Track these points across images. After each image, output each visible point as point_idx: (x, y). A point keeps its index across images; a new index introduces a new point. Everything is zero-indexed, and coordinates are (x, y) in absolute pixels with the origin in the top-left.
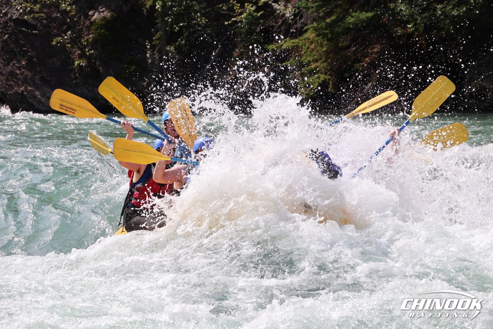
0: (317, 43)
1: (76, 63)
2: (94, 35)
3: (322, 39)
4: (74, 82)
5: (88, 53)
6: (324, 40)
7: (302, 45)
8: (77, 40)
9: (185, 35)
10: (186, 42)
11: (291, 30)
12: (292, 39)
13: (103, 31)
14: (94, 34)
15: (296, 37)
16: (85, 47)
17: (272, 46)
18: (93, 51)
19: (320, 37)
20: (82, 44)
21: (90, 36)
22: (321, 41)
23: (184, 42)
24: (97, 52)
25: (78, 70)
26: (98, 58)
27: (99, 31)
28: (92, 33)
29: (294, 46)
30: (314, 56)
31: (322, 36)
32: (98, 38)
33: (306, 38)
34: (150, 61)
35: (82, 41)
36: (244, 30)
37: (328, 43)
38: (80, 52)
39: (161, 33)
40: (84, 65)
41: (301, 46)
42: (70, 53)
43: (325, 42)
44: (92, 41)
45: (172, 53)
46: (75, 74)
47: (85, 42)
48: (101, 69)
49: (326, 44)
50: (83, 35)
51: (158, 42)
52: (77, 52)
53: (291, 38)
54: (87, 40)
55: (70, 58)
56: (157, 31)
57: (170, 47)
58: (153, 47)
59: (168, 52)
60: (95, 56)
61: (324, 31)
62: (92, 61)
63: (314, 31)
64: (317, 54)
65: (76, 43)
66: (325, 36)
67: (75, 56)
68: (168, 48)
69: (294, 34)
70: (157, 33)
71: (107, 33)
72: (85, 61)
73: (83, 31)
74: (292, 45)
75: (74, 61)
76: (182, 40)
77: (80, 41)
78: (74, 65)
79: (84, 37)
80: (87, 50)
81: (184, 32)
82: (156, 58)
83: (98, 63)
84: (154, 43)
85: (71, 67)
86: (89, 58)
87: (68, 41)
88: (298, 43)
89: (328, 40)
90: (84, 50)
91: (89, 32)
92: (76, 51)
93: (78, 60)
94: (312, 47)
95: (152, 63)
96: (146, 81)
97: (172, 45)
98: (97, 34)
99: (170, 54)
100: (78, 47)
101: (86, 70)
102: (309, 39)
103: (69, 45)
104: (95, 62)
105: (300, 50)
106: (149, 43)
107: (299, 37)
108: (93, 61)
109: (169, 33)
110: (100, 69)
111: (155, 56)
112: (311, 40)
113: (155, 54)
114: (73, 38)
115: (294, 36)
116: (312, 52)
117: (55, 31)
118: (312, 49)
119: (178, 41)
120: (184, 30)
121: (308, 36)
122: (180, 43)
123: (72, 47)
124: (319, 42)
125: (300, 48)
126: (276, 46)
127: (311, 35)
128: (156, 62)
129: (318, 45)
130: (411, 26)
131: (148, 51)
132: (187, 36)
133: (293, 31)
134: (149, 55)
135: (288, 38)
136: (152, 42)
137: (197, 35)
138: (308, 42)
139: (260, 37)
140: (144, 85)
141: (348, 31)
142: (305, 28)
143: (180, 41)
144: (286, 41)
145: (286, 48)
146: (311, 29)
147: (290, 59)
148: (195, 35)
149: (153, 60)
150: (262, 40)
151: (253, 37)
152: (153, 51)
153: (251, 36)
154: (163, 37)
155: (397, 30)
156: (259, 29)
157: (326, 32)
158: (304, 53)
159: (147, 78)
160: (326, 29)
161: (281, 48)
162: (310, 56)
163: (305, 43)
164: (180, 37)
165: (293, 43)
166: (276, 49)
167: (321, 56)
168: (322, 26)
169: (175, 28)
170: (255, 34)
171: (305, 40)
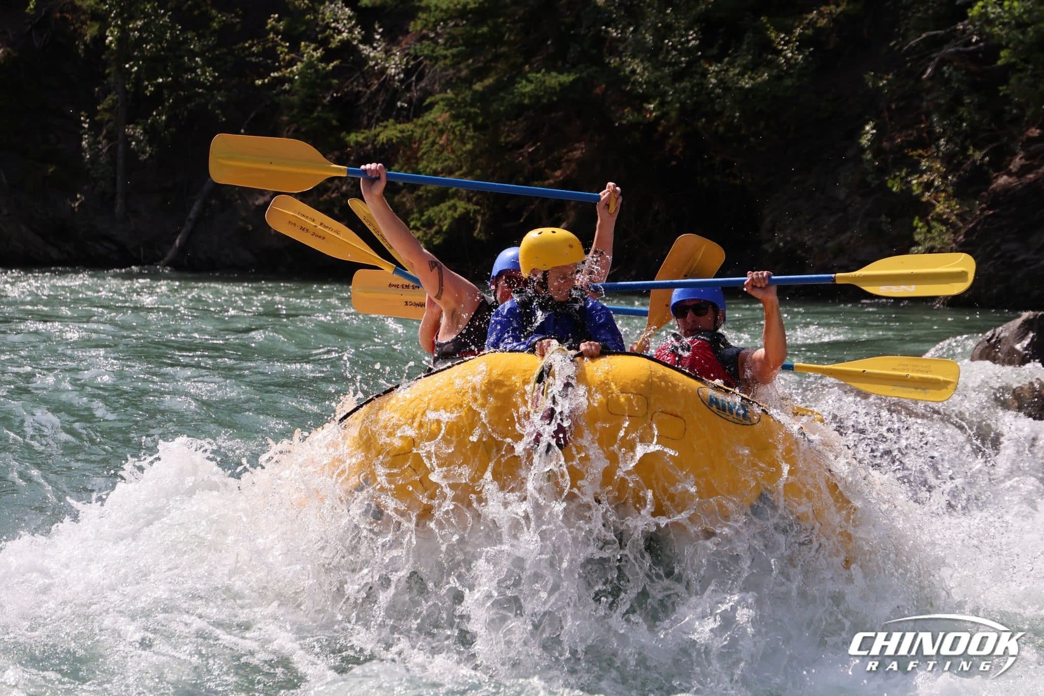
0: (454, 133)
3: (464, 127)
6: (468, 128)
7: (420, 138)
10: (169, 118)
12: (400, 123)
15: (408, 119)
17: (357, 136)
19: (460, 122)
22: (460, 131)
29: (403, 137)
30: (446, 160)
31: (464, 120)
33: (429, 122)
34: (88, 157)
36: (295, 99)
37: (477, 134)
39: (115, 98)
41: (417, 139)
43: (470, 133)
45: (139, 142)
49: (472, 138)
51: (107, 116)
53: (398, 121)
56: (106, 92)
57: (133, 129)
58: (96, 127)
59: (129, 139)
63: (446, 108)
64: (452, 156)
66: (469, 119)
68: (129, 131)
70: (106, 97)
74: (399, 135)
76: (159, 114)
82: (101, 150)
84: (98, 118)
88: (413, 131)
89: (477, 128)
94: (441, 142)
95: (93, 161)
96: (77, 200)
97: (137, 124)
99: (134, 143)
102: (436, 124)
105: (416, 146)
106: (87, 118)
109: (130, 96)
111: (100, 146)
112: (440, 127)
113: (100, 143)
115: (403, 116)
116: (440, 152)
118: (442, 146)
119: (151, 115)
120: (165, 92)
121: (434, 119)
122: (155, 121)
124: (458, 133)
125: (415, 143)
126: (363, 136)
127: (440, 117)
128: (103, 160)
129: (454, 139)
130: (652, 106)
131: (85, 134)
132: (170, 105)
133: (402, 106)
134: (87, 143)
135: (391, 121)
136: (96, 115)
137: (193, 104)
138: (434, 131)
139: (331, 115)
140: (73, 209)
141: (519, 110)
142: (428, 101)
143: (157, 115)
144: (386, 127)
145: (385, 140)
146: (441, 103)
147: (393, 165)
148: (188, 105)
149: (96, 155)
150: (334, 122)
151: (315, 114)
152: (96, 136)
153: (312, 112)
154: (119, 105)
155: (623, 114)
156: (328, 98)
157: (472, 110)
158: (424, 154)
159: (81, 194)
160: (472, 105)
161: (375, 140)
162: (437, 160)
163: (428, 133)
164: (156, 108)
165: (402, 132)
166: (364, 141)
167: (460, 161)
168: (464, 99)
169: (147, 87)
170: (319, 108)
171: (426, 125)
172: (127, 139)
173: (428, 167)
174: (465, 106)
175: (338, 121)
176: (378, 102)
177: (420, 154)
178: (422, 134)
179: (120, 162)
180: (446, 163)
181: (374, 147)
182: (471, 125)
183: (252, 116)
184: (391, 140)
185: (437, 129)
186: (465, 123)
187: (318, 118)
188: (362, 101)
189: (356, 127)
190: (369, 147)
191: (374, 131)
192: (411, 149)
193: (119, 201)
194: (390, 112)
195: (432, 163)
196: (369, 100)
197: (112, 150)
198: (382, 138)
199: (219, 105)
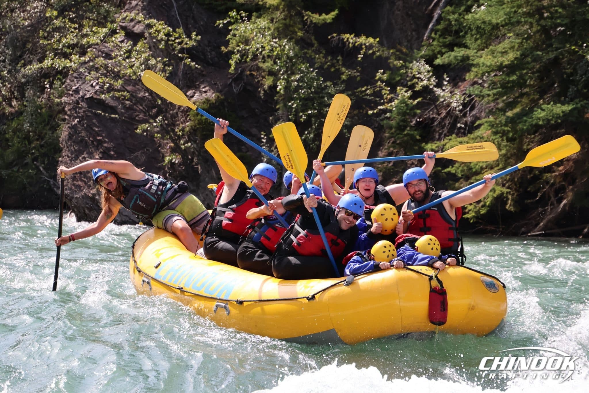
1: (167, 159)
5: (183, 147)
11: (459, 125)
14: (193, 121)
16: (179, 138)
20: (175, 134)
21: (187, 124)
23: (312, 136)
24: (195, 146)
25: (168, 168)
35: (176, 130)
38: (172, 145)
40: (177, 162)
44: (189, 131)
47: (180, 131)
50: (178, 123)
54: (183, 130)
55: (159, 152)
60: (192, 150)
61: (503, 127)
67: (165, 150)
69: (462, 131)
72: (178, 157)
73: (178, 116)
75: (164, 157)
77: (173, 130)
78: (164, 161)
79: (179, 125)
80: (182, 142)
83: (195, 160)
86: (184, 153)
87: (158, 129)
91: (186, 118)
92: (168, 143)
93: (170, 156)
100: (171, 138)
103: (159, 135)
107: (469, 135)
108: (190, 157)
110: (198, 168)
114: (165, 126)
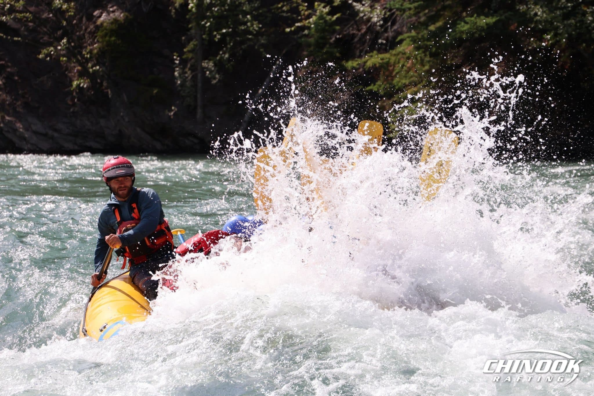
0: (416, 59)
2: (100, 44)
3: (423, 54)
4: (72, 110)
6: (425, 55)
7: (395, 63)
8: (76, 51)
9: (229, 46)
10: (230, 56)
12: (381, 53)
13: (113, 39)
15: (386, 51)
17: (352, 63)
18: (98, 67)
19: (420, 52)
22: (421, 57)
26: (106, 76)
27: (107, 38)
28: (98, 41)
29: (383, 63)
30: (412, 77)
31: (423, 50)
32: (106, 48)
33: (400, 52)
34: (179, 82)
36: (312, 40)
37: (432, 59)
39: (195, 43)
41: (392, 63)
42: (67, 69)
43: (427, 59)
45: (211, 72)
46: (73, 99)
48: (110, 92)
49: (429, 62)
51: (190, 55)
52: (76, 69)
53: (380, 51)
56: (189, 40)
57: (207, 63)
58: (184, 62)
59: (205, 70)
62: (97, 81)
63: (411, 43)
64: (416, 74)
65: (75, 56)
66: (426, 49)
68: (205, 64)
70: (189, 43)
71: (119, 42)
74: (381, 61)
76: (224, 53)
81: (228, 41)
82: (187, 78)
84: (184, 57)
85: (67, 90)
88: (390, 59)
89: (432, 55)
90: (85, 65)
94: (408, 65)
95: (182, 85)
96: (172, 110)
97: (210, 60)
98: (105, 43)
99: (208, 72)
101: (89, 93)
102: (404, 54)
104: (102, 83)
105: (391, 68)
106: (178, 57)
109: (206, 43)
111: (187, 75)
112: (407, 55)
113: (186, 73)
115: (383, 49)
116: (408, 72)
117: (45, 38)
118: (408, 68)
119: (219, 54)
120: (228, 39)
121: (404, 50)
122: (222, 58)
123: (69, 60)
124: (419, 59)
125: (391, 66)
126: (357, 63)
127: (407, 48)
128: (188, 84)
129: (417, 63)
130: (549, 37)
131: (177, 67)
132: (232, 47)
133: (382, 43)
134: (179, 73)
135: (375, 52)
136: (183, 55)
137: (246, 46)
138: (404, 58)
139: (335, 50)
140: (170, 116)
141: (460, 42)
142: (399, 38)
143: (223, 54)
144: (372, 56)
145: (371, 65)
146: (408, 40)
147: (377, 81)
148: (243, 47)
149: (184, 81)
150: (338, 55)
151: (325, 50)
152: (183, 69)
153: (322, 48)
154: (198, 48)
155: (530, 42)
156: (334, 39)
157: (429, 43)
158: (397, 73)
159: (175, 106)
160: (428, 40)
161: (364, 65)
162: (406, 77)
163: (399, 60)
164: (221, 49)
165: (382, 59)
166: (358, 67)
167: (421, 77)
168: (423, 36)
169: (215, 36)
170: (328, 46)
171: (398, 54)
172: (204, 70)
173: (399, 82)
174: (424, 41)
175: (340, 53)
176: (366, 40)
177: (394, 73)
178: (395, 60)
179: (200, 85)
180: (412, 79)
181: (364, 70)
182: (428, 53)
183: (284, 52)
184: (375, 65)
185: (405, 56)
186: (424, 52)
187: (327, 53)
188: (356, 40)
189: (352, 57)
190: (361, 70)
191: (363, 60)
192: (388, 70)
193: (199, 111)
194: (374, 47)
195: (402, 79)
196: (360, 39)
197: (194, 78)
198: (369, 64)
199: (263, 45)
